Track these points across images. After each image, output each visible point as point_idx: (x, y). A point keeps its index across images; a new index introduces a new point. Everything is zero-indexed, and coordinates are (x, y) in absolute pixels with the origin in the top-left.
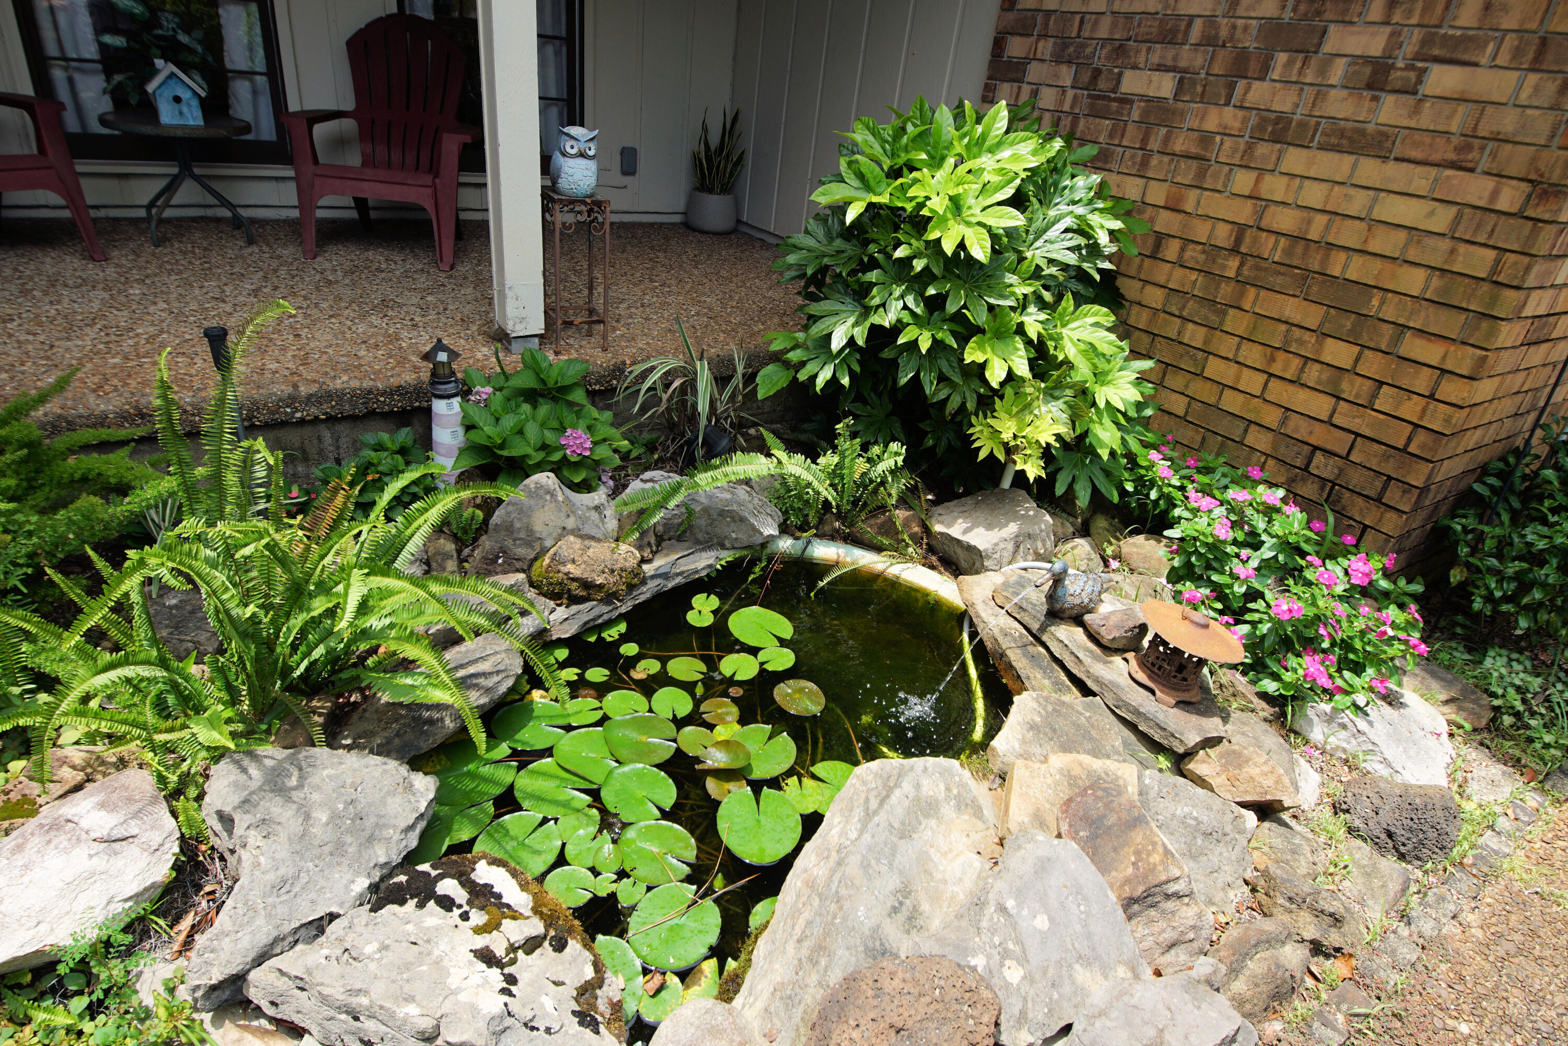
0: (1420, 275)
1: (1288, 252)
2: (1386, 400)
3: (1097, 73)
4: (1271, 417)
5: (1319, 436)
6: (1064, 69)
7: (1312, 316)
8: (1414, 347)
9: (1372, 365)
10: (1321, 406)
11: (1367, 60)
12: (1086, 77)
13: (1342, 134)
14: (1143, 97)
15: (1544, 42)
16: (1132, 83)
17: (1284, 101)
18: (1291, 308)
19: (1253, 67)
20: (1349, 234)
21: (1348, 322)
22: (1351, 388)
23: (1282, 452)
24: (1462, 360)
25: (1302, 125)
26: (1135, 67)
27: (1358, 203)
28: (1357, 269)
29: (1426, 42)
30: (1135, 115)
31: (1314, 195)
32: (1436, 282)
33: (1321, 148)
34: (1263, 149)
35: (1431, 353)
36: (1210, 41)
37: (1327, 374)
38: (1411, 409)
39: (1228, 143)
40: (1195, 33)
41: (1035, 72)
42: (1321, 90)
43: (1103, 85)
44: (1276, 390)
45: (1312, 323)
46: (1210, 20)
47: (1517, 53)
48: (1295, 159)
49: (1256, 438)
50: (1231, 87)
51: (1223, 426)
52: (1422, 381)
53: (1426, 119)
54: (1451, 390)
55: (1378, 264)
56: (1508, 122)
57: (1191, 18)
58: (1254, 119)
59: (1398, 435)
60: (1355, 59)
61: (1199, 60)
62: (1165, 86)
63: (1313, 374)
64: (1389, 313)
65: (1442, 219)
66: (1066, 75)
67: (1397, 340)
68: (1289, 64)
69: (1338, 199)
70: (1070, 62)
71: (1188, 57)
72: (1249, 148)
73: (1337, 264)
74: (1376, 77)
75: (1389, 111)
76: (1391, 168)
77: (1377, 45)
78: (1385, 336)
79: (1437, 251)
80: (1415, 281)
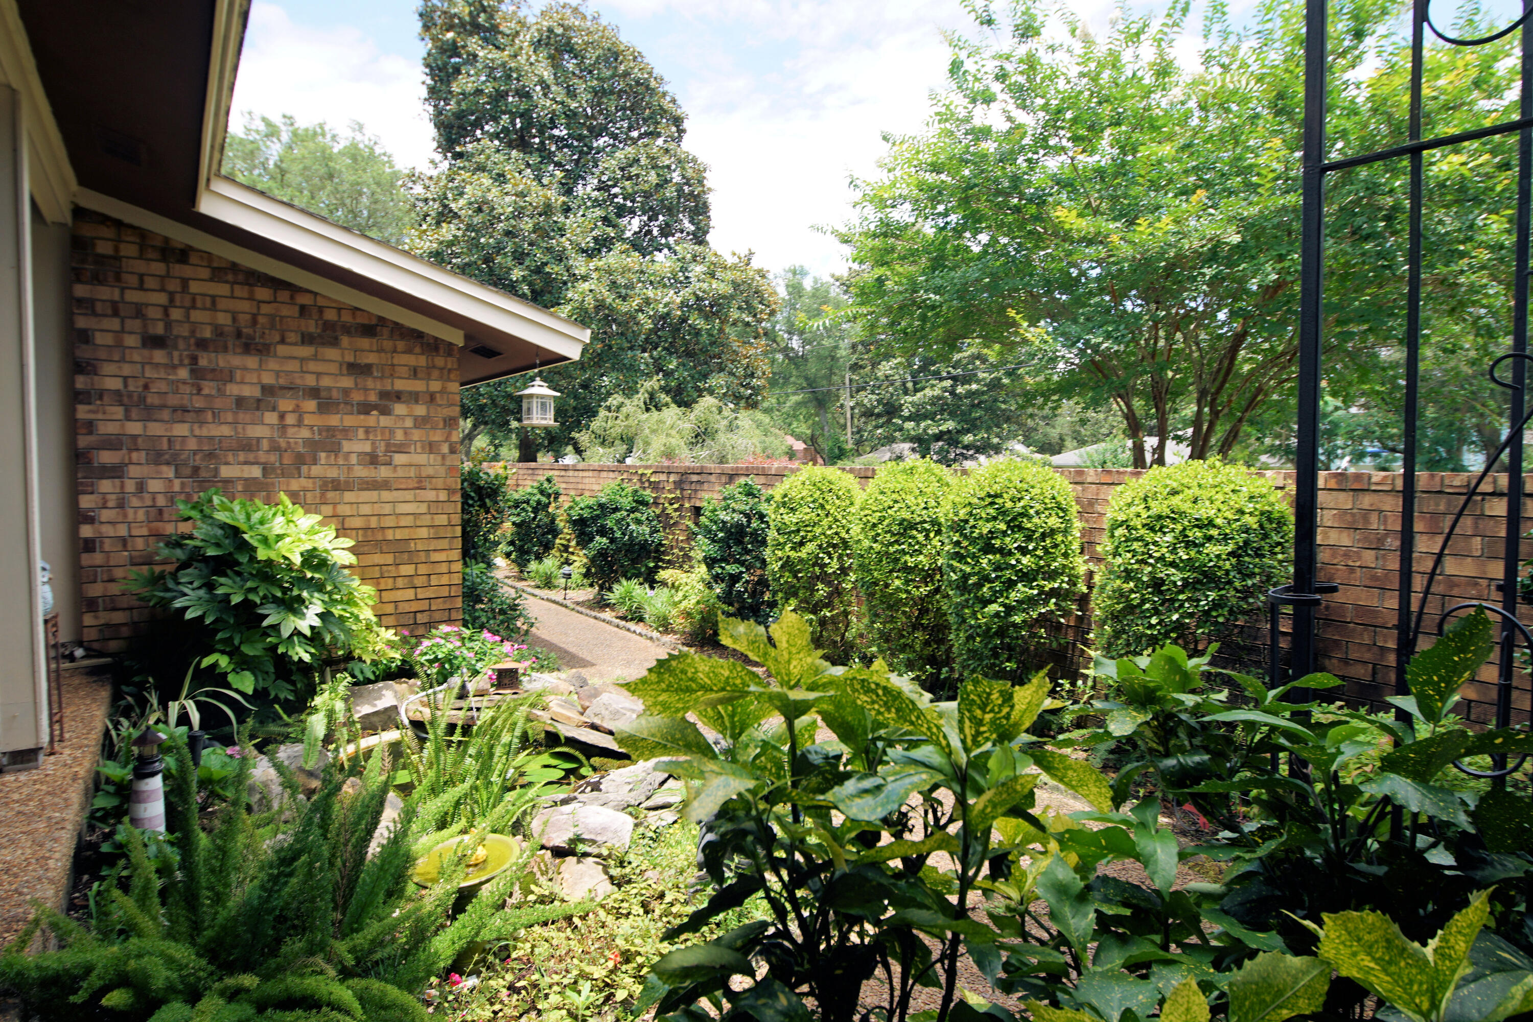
0: (425, 530)
1: (364, 535)
2: (434, 580)
3: (196, 469)
4: (390, 609)
5: (415, 606)
6: (164, 468)
7: (389, 559)
8: (436, 557)
9: (423, 569)
10: (410, 594)
11: (366, 454)
12: (188, 471)
13: (367, 483)
14: (240, 479)
15: (430, 444)
16: (226, 472)
17: (332, 473)
19: (308, 459)
20: (389, 522)
21: (406, 556)
22: (419, 581)
23: (402, 622)
24: (454, 555)
25: (347, 482)
26: (227, 463)
27: (387, 509)
28: (399, 535)
29: (388, 445)
30: (240, 488)
31: (366, 509)
33: (360, 490)
34: (330, 495)
35: (441, 556)
36: (275, 448)
37: (406, 580)
38: (445, 580)
39: (309, 495)
40: (265, 445)
41: (133, 471)
42: (350, 467)
43: (203, 474)
45: (390, 561)
46: (271, 440)
47: (423, 448)
48: (349, 496)
50: (299, 469)
52: (444, 568)
53: (400, 473)
54: (454, 567)
55: (407, 530)
56: (430, 471)
57: (258, 440)
58: (319, 483)
59: (445, 592)
60: (359, 454)
61: (273, 458)
62: (256, 472)
63: (400, 582)
64: (420, 547)
65: (423, 508)
66: (169, 472)
67: (428, 556)
68: (328, 457)
69: (377, 509)
70: (168, 463)
71: (262, 457)
72: (323, 495)
73: (390, 535)
74: (373, 460)
75: (384, 472)
76: (395, 493)
77: (367, 447)
78: (422, 557)
79: (427, 520)
80: (424, 533)
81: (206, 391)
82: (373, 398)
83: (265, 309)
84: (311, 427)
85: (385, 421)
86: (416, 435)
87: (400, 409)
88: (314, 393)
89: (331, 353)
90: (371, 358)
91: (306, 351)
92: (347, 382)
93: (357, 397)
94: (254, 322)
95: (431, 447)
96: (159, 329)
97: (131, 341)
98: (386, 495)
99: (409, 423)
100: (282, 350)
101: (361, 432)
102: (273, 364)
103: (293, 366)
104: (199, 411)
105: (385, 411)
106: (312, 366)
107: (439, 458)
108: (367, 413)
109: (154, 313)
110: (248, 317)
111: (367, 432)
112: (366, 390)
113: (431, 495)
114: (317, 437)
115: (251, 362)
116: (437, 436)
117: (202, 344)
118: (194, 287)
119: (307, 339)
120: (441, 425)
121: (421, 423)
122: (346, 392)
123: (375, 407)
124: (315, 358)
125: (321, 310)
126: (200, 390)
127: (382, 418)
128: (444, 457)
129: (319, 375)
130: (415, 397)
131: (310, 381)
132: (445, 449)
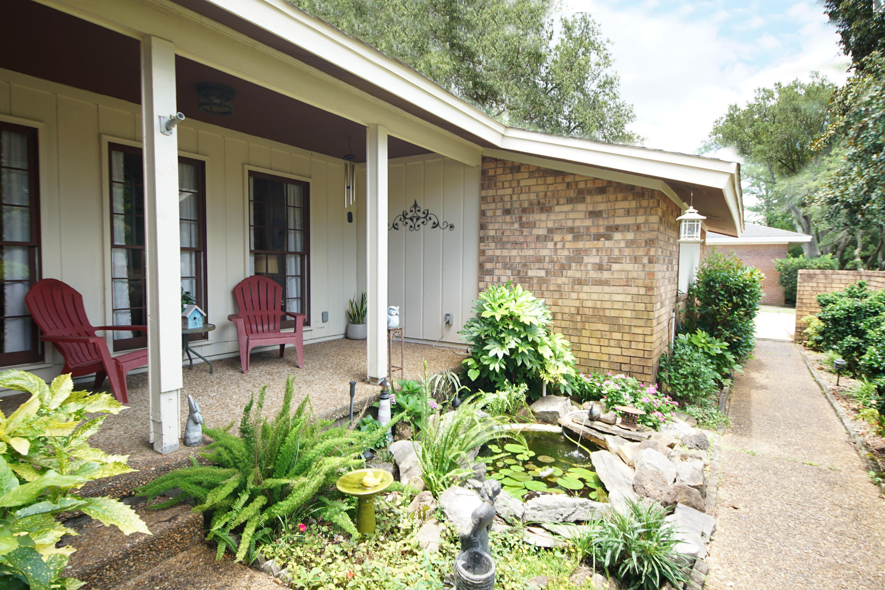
0: (629, 312)
1: (593, 312)
2: (634, 345)
3: (519, 272)
4: (606, 358)
5: (621, 360)
6: (507, 271)
7: (606, 327)
8: (635, 330)
9: (627, 337)
10: (618, 351)
11: (596, 264)
12: (516, 273)
13: (596, 281)
14: (536, 277)
15: (635, 257)
16: (531, 273)
17: (578, 275)
18: (600, 326)
19: (567, 267)
20: (607, 305)
21: (616, 327)
22: (624, 344)
23: (613, 367)
24: (647, 331)
25: (585, 280)
26: (531, 269)
27: (607, 297)
28: (613, 313)
29: (609, 259)
30: (536, 282)
31: (595, 297)
32: (634, 313)
33: (592, 285)
34: (576, 287)
35: (639, 331)
36: (552, 261)
37: (616, 342)
38: (641, 346)
39: (566, 286)
40: (547, 260)
41: (497, 272)
42: (587, 272)
43: (522, 274)
44: (604, 350)
45: (607, 329)
46: (550, 257)
47: (630, 260)
48: (586, 288)
49: (603, 365)
50: (562, 272)
51: (593, 364)
52: (641, 338)
53: (616, 275)
54: (648, 339)
55: (618, 311)
56: (635, 275)
57: (544, 257)
58: (571, 280)
59: (640, 354)
60: (593, 264)
61: (550, 266)
62: (542, 273)
63: (612, 343)
64: (625, 323)
65: (629, 298)
66: (509, 272)
67: (630, 329)
68: (576, 266)
69: (601, 297)
70: (509, 269)
71: (546, 266)
72: (573, 287)
73: (607, 313)
74: (600, 267)
75: (606, 275)
76: (612, 288)
77: (597, 260)
78: (627, 329)
79: (631, 306)
80: (628, 314)
81: (524, 234)
82: (602, 230)
83: (551, 188)
84: (569, 249)
85: (608, 244)
86: (627, 252)
87: (617, 236)
88: (571, 230)
89: (581, 207)
90: (602, 207)
91: (568, 208)
92: (588, 222)
93: (593, 231)
94: (546, 196)
95: (636, 260)
96: (508, 206)
97: (499, 213)
98: (606, 289)
99: (622, 244)
100: (557, 208)
101: (594, 250)
102: (553, 217)
103: (562, 216)
104: (522, 243)
105: (608, 238)
106: (571, 216)
107: (641, 267)
108: (598, 240)
109: (507, 198)
110: (543, 193)
111: (598, 251)
112: (598, 226)
113: (634, 290)
114: (572, 255)
115: (543, 216)
116: (640, 252)
117: (524, 211)
118: (522, 183)
119: (570, 201)
120: (643, 244)
121: (630, 244)
122: (588, 228)
123: (603, 236)
124: (572, 211)
125: (577, 183)
126: (522, 233)
127: (607, 242)
128: (644, 266)
129: (574, 220)
130: (627, 228)
131: (570, 224)
132: (645, 260)
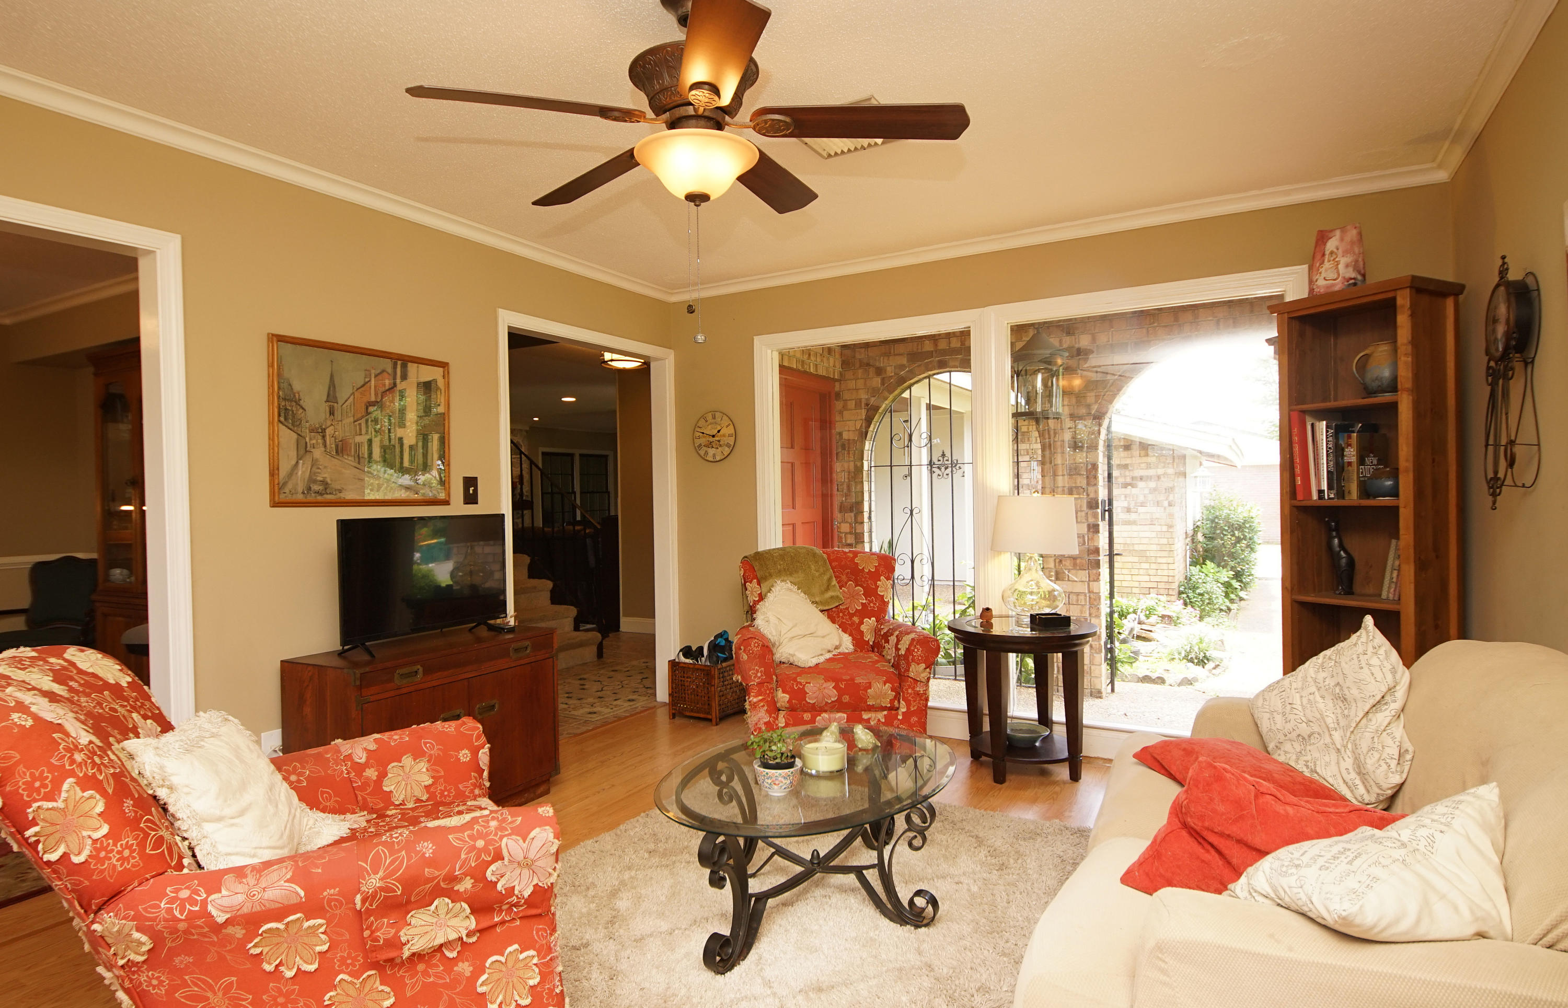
2: (1159, 572)
4: (1136, 584)
5: (1150, 585)
7: (1136, 559)
8: (1160, 560)
9: (1154, 566)
10: (1147, 578)
11: (1125, 507)
13: (1126, 521)
15: (1158, 502)
18: (1130, 559)
20: (1136, 541)
21: (1145, 558)
22: (1152, 572)
23: (1143, 592)
24: (1170, 560)
27: (1135, 534)
28: (1141, 547)
29: (1136, 503)
31: (1125, 534)
32: (1159, 547)
35: (1164, 560)
37: (1145, 571)
38: (1166, 573)
42: (1117, 514)
44: (1135, 578)
45: (1136, 561)
47: (1153, 504)
49: (1135, 590)
51: (1126, 590)
52: (1165, 566)
53: (1142, 516)
54: (1171, 567)
59: (1165, 579)
60: (1122, 508)
63: (1142, 572)
64: (1152, 555)
65: (1154, 535)
67: (1156, 559)
73: (1136, 547)
74: (1128, 510)
75: (1133, 516)
76: (1139, 527)
77: (1126, 504)
78: (1153, 559)
79: (1156, 541)
80: (1154, 547)
82: (1128, 480)
85: (1134, 491)
86: (1150, 497)
87: (1141, 484)
92: (1117, 473)
93: (1121, 480)
95: (1158, 504)
98: (1134, 528)
99: (1147, 491)
101: (1123, 496)
105: (1133, 486)
107: (1162, 509)
108: (1126, 487)
111: (1126, 497)
112: (1125, 477)
113: (1158, 528)
116: (1161, 497)
120: (1164, 491)
121: (1154, 490)
123: (1130, 484)
128: (1165, 508)
130: (1149, 478)
132: (1166, 504)
